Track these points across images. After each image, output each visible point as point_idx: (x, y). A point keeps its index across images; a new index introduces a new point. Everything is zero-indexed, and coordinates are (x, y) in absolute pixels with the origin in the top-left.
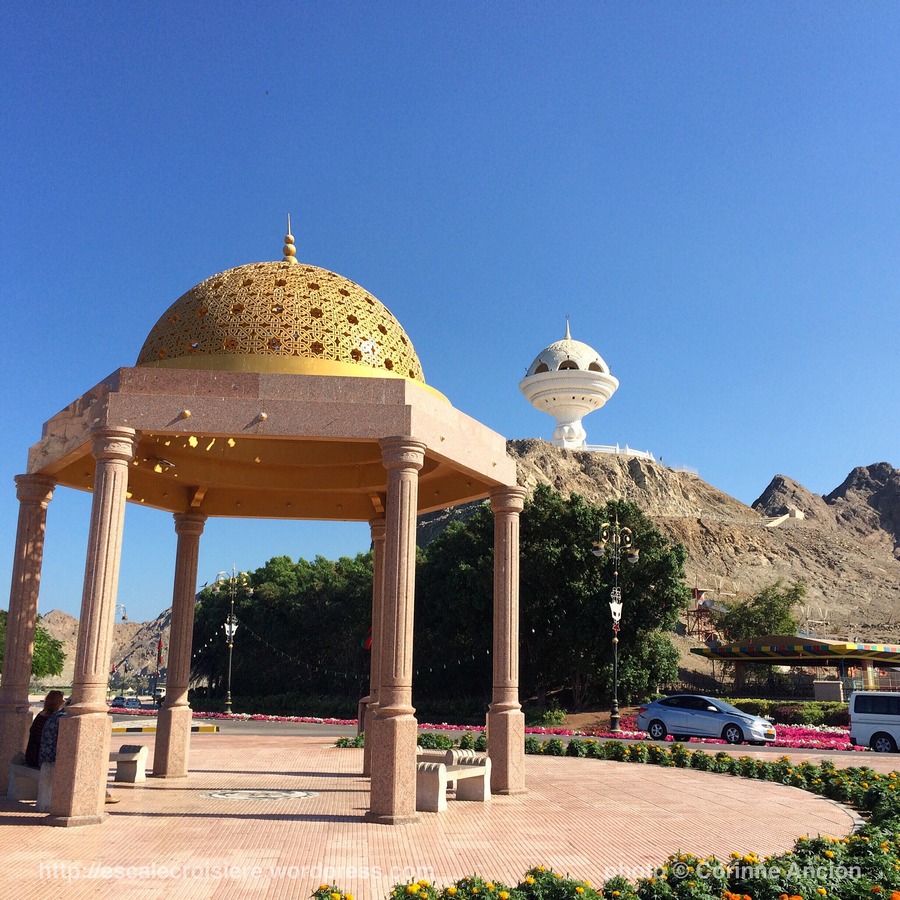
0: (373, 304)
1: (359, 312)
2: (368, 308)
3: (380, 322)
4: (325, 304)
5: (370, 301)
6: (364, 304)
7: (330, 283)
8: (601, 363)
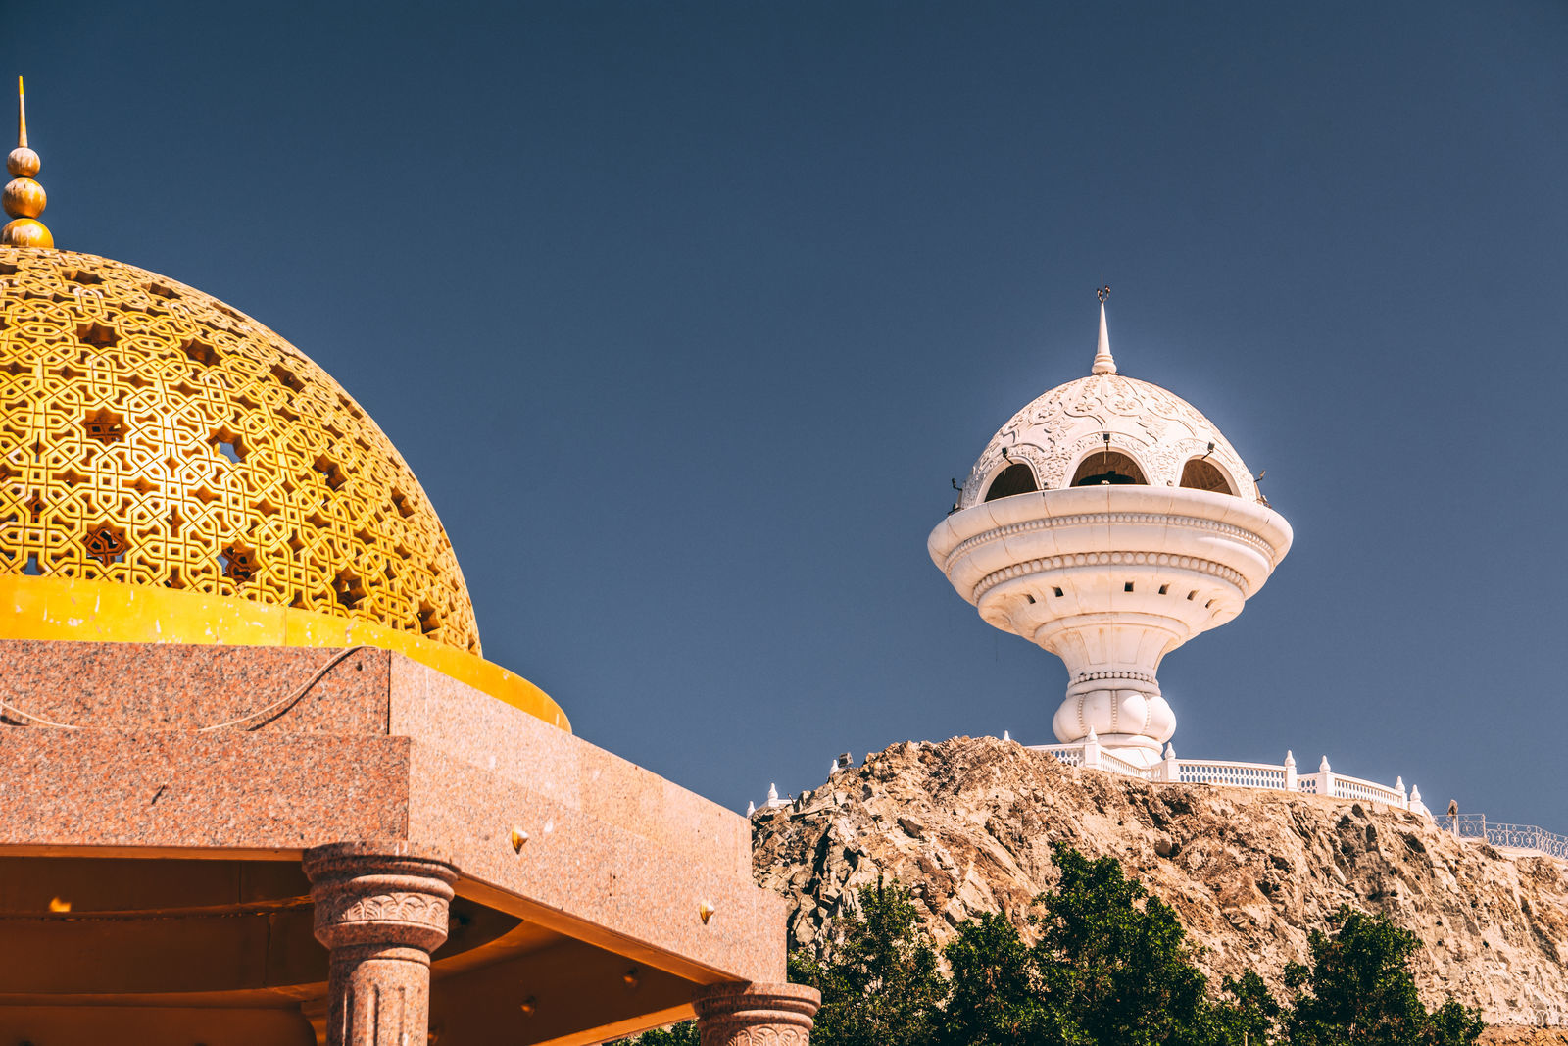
0: (298, 387)
1: (249, 417)
2: (280, 402)
3: (320, 449)
4: (134, 395)
5: (288, 379)
6: (265, 390)
7: (154, 323)
8: (1229, 461)
